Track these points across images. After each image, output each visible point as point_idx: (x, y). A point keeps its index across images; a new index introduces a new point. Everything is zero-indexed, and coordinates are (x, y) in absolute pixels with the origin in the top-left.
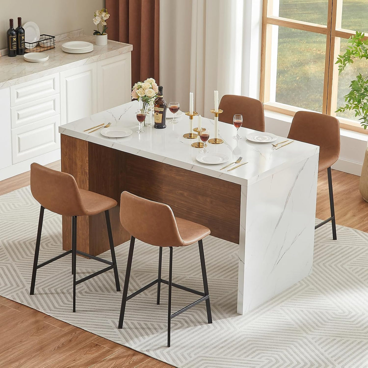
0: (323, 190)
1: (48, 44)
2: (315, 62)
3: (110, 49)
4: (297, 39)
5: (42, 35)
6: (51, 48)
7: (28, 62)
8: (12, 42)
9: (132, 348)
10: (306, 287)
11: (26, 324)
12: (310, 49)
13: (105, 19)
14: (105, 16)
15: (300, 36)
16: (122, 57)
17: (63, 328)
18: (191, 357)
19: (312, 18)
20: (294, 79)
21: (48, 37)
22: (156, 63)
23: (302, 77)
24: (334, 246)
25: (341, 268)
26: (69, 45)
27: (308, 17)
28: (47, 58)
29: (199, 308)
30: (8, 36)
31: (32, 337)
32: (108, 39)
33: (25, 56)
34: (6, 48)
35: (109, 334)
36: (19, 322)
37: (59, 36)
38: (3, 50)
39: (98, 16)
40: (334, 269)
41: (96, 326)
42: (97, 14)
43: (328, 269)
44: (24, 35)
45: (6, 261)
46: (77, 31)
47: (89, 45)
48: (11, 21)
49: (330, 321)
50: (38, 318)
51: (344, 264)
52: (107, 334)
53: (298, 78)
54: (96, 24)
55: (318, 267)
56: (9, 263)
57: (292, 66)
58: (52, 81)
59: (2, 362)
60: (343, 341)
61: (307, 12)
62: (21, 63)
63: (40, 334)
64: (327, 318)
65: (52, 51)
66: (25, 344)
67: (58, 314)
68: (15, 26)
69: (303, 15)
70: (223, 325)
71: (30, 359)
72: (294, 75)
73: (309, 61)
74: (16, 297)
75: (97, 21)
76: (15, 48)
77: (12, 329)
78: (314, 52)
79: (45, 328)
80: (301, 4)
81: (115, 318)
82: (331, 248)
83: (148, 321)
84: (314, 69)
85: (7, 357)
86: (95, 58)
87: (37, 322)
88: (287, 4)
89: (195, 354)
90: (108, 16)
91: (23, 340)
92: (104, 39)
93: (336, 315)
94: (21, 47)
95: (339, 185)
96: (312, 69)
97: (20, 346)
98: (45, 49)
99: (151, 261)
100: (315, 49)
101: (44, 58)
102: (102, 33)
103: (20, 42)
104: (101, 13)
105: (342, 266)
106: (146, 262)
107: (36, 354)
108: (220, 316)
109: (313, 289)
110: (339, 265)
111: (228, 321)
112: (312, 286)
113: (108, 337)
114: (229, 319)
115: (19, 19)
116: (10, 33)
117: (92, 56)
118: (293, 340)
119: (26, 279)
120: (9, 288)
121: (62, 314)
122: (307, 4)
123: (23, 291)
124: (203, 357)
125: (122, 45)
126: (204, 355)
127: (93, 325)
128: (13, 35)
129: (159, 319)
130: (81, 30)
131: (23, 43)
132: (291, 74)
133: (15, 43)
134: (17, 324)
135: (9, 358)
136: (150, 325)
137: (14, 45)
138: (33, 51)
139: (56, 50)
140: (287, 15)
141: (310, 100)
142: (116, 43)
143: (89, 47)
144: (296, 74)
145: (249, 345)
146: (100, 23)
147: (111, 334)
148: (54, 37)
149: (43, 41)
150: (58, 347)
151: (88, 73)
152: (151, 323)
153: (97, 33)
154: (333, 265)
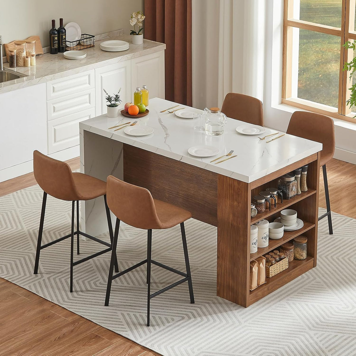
0: (335, 182)
1: (88, 42)
2: (336, 61)
3: (145, 48)
4: (320, 40)
5: (83, 35)
6: (91, 46)
7: (67, 59)
8: (54, 40)
9: (138, 342)
10: (313, 280)
11: (33, 312)
12: (332, 49)
13: (141, 20)
14: (141, 18)
15: (323, 37)
16: (156, 55)
17: (67, 318)
18: (194, 353)
19: (334, 21)
20: (317, 77)
21: (88, 36)
22: (188, 61)
23: (324, 75)
24: (343, 239)
25: (348, 261)
26: (107, 44)
27: (329, 20)
28: (85, 56)
29: (208, 301)
30: (51, 35)
31: (36, 327)
32: (143, 38)
33: (65, 53)
34: (48, 46)
35: (117, 328)
36: (26, 311)
37: (100, 35)
38: (45, 48)
39: (134, 18)
40: (341, 262)
41: (106, 319)
42: (134, 16)
43: (336, 262)
44: (65, 35)
45: (29, 250)
46: (117, 31)
47: (124, 44)
48: (53, 22)
49: (333, 316)
50: (45, 307)
51: (351, 257)
52: (115, 327)
53: (320, 76)
54: (132, 24)
55: (326, 260)
56: (31, 253)
57: (315, 65)
58: (87, 77)
59: (2, 352)
60: (344, 338)
61: (328, 15)
62: (60, 60)
63: (44, 323)
64: (331, 313)
65: (92, 49)
66: (27, 334)
67: (70, 305)
68: (57, 26)
69: (325, 18)
70: (228, 319)
71: (30, 350)
72: (317, 72)
73: (331, 60)
74: (33, 287)
75: (133, 22)
76: (56, 46)
77: (18, 318)
78: (335, 51)
79: (50, 317)
80: (323, 8)
81: (124, 311)
82: (340, 240)
83: (157, 314)
84: (335, 67)
85: (8, 347)
86: (129, 56)
87: (43, 311)
88: (310, 8)
89: (198, 350)
90: (144, 17)
91: (27, 330)
92: (140, 39)
93: (340, 310)
94: (62, 45)
95: (351, 178)
96: (334, 67)
97: (23, 336)
98: (85, 47)
99: (166, 253)
100: (336, 49)
101: (82, 56)
102: (139, 33)
103: (62, 41)
104: (137, 16)
105: (349, 259)
106: (162, 253)
107: (36, 344)
108: (227, 309)
109: (320, 283)
110: (346, 258)
111: (234, 315)
112: (318, 279)
113: (115, 330)
114: (235, 312)
115: (61, 20)
116: (52, 32)
117: (126, 54)
118: (296, 336)
119: (45, 269)
120: (28, 278)
121: (75, 306)
122: (329, 8)
123: (40, 281)
124: (206, 352)
125: (157, 44)
126: (207, 351)
127: (103, 317)
128: (55, 34)
129: (167, 312)
130: (121, 30)
131: (64, 42)
132: (314, 72)
133: (57, 42)
134: (24, 313)
135: (9, 349)
136: (158, 317)
137: (55, 43)
138: (73, 49)
139: (95, 48)
140: (310, 18)
141: (332, 96)
142: (151, 42)
143: (126, 46)
144: (319, 72)
145: (253, 340)
146: (136, 24)
147: (119, 328)
148: (93, 36)
149: (83, 40)
150: (59, 338)
151: (123, 70)
152: (160, 316)
153: (133, 33)
154: (340, 258)
